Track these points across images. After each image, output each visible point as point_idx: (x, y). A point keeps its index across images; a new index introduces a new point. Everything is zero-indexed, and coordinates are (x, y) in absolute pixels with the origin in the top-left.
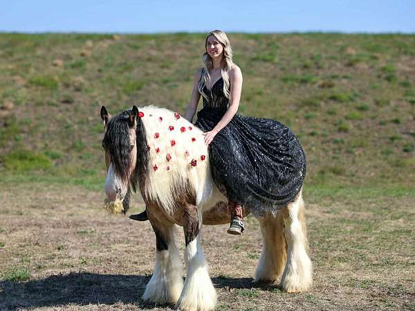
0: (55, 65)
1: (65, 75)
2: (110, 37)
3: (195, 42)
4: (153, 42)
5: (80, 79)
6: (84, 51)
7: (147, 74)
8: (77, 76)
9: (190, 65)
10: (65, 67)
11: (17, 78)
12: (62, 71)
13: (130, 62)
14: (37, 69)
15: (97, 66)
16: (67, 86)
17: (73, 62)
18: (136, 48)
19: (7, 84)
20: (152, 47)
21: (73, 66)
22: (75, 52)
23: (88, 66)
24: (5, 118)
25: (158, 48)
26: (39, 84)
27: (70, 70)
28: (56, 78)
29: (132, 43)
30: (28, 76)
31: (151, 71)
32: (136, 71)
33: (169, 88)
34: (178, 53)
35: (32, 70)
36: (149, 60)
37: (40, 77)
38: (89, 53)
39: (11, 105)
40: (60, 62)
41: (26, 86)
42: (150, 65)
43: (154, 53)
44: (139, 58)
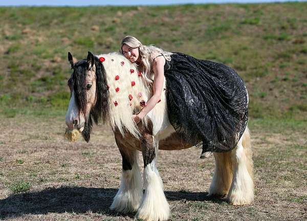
0: (93, 29)
1: (99, 37)
2: (135, 8)
3: (198, 10)
4: (166, 11)
5: (110, 39)
6: (115, 19)
7: (161, 35)
8: (108, 37)
9: (193, 28)
10: (101, 31)
11: (65, 39)
12: (98, 34)
13: (149, 26)
14: (80, 32)
15: (123, 30)
16: (100, 44)
17: (106, 27)
18: (154, 16)
19: (58, 44)
20: (166, 16)
21: (106, 31)
22: (108, 20)
23: (117, 30)
24: (55, 69)
25: (170, 16)
26: (80, 43)
27: (103, 33)
28: (93, 39)
29: (150, 12)
30: (74, 38)
31: (163, 33)
32: (152, 33)
33: (176, 45)
34: (185, 19)
35: (76, 33)
36: (163, 25)
37: (82, 38)
38: (118, 20)
39: (59, 59)
40: (97, 27)
41: (71, 45)
42: (163, 28)
43: (167, 20)
44: (155, 23)
